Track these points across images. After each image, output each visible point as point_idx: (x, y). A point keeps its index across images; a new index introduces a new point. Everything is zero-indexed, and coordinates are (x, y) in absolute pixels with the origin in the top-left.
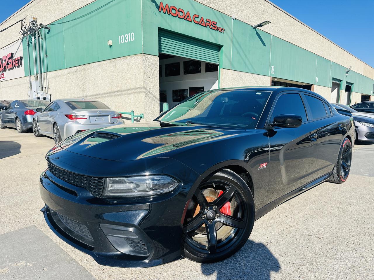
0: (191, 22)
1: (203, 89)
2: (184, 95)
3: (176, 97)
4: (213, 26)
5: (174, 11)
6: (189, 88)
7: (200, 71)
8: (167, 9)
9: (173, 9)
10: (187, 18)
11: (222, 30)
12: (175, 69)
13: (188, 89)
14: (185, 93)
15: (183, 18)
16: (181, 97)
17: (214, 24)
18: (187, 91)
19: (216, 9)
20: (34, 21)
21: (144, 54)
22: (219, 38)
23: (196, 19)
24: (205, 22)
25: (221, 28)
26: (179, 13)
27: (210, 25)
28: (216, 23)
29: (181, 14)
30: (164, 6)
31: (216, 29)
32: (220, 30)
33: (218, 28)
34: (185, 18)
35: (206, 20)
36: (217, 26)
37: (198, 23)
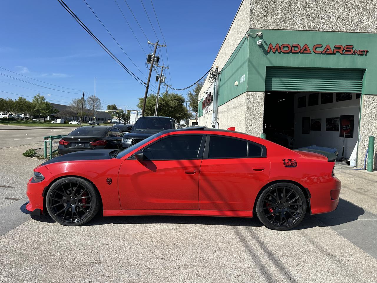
0: (310, 53)
1: (354, 117)
2: (336, 124)
3: (328, 126)
4: (348, 51)
5: (286, 49)
6: (341, 116)
7: (351, 97)
8: (277, 48)
9: (284, 47)
10: (305, 51)
11: (363, 53)
12: (329, 96)
13: (339, 118)
14: (337, 122)
15: (299, 52)
16: (333, 126)
17: (347, 48)
18: (338, 119)
19: (353, 31)
20: (216, 69)
21: (248, 92)
22: (358, 62)
23: (317, 49)
24: (333, 48)
25: (360, 51)
26: (293, 48)
27: (340, 51)
28: (352, 47)
29: (296, 49)
30: (274, 47)
31: (353, 53)
32: (360, 52)
33: (356, 51)
34: (302, 52)
35: (334, 47)
36: (354, 49)
37: (322, 53)
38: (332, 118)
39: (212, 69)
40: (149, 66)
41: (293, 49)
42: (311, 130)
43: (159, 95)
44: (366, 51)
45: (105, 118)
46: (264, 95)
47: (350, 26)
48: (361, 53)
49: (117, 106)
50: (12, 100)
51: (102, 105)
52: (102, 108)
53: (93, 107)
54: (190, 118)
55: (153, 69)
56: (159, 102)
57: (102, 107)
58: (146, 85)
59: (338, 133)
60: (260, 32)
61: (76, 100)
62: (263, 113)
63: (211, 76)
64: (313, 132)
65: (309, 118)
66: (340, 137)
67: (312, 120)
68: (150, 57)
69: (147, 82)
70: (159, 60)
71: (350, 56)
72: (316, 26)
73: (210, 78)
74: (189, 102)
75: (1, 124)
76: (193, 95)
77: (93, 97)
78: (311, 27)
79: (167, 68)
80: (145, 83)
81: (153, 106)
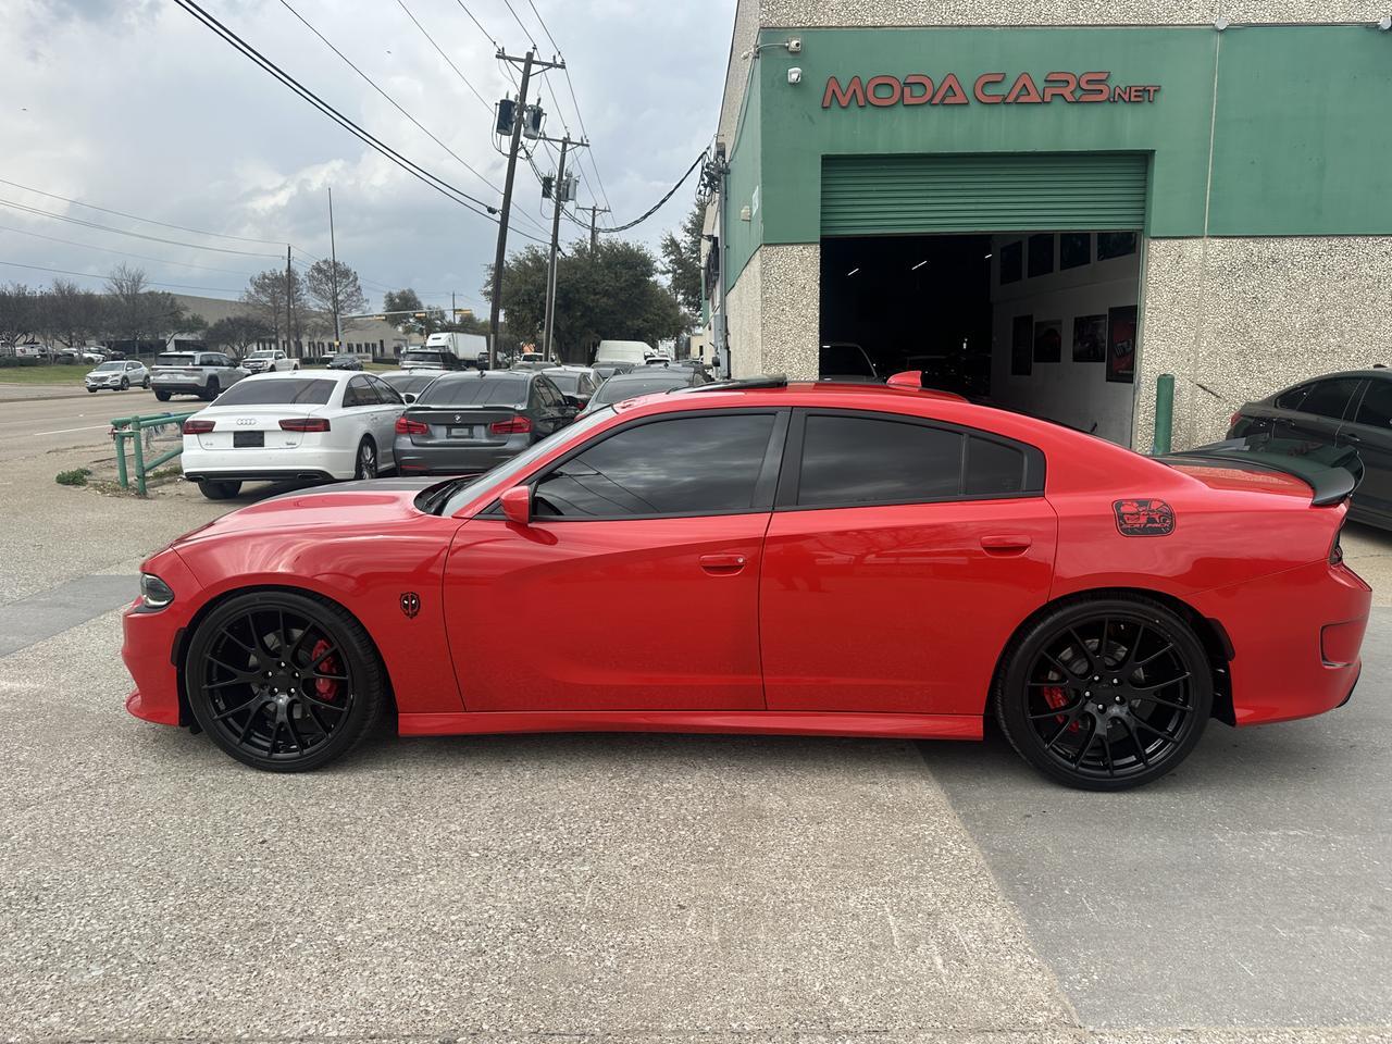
0: (966, 105)
2: (1099, 337)
3: (1079, 344)
4: (1091, 91)
5: (884, 93)
6: (1111, 310)
8: (854, 91)
9: (879, 86)
10: (947, 97)
11: (1143, 95)
13: (1106, 315)
14: (1101, 331)
15: (930, 102)
16: (1090, 346)
17: (1088, 82)
18: (1104, 321)
19: (1107, 22)
20: (719, 153)
21: (766, 245)
22: (1127, 130)
23: (990, 90)
24: (1040, 85)
25: (1133, 90)
26: (907, 90)
27: (1067, 92)
28: (1104, 77)
29: (918, 91)
30: (844, 86)
31: (1109, 99)
32: (1133, 94)
33: (1118, 91)
34: (936, 100)
35: (1046, 81)
36: (1112, 84)
37: (1004, 102)
38: (1088, 317)
39: (708, 152)
40: (507, 141)
41: (909, 93)
42: (1035, 361)
43: (559, 249)
44: (1152, 90)
45: (382, 342)
46: (818, 255)
47: (1097, 6)
48: (1136, 96)
49: (417, 295)
50: (28, 290)
51: (365, 294)
52: (365, 304)
53: (331, 301)
54: (689, 331)
55: (521, 153)
56: (559, 277)
57: (367, 301)
58: (498, 217)
59: (1103, 366)
60: (795, 37)
61: (264, 277)
62: (818, 315)
63: (703, 180)
64: (1038, 368)
65: (1030, 318)
66: (1108, 380)
67: (1039, 325)
68: (506, 108)
69: (499, 206)
70: (543, 119)
71: (1099, 106)
72: (983, 10)
73: (702, 188)
74: (668, 272)
75: (3, 379)
76: (683, 244)
77: (329, 263)
78: (966, 16)
79: (583, 145)
80: (491, 210)
81: (538, 292)
